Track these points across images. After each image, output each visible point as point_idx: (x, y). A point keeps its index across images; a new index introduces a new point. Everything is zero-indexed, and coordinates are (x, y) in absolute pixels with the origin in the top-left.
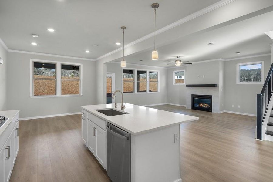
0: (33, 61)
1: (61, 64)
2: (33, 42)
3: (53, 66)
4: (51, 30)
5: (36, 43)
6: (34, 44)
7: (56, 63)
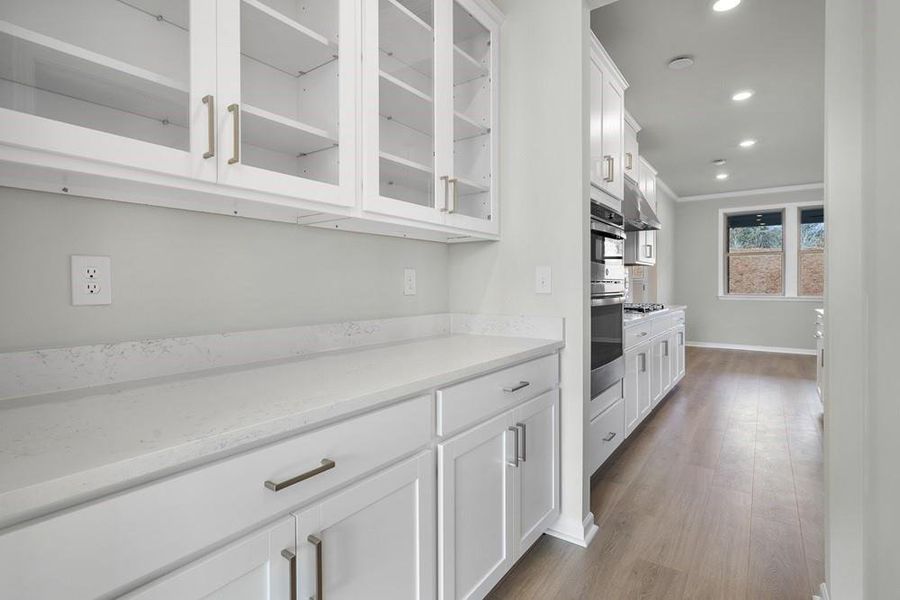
0: (725, 214)
1: (799, 208)
2: (720, 173)
3: (775, 218)
4: (747, 144)
5: (725, 173)
6: (722, 177)
7: (784, 209)
